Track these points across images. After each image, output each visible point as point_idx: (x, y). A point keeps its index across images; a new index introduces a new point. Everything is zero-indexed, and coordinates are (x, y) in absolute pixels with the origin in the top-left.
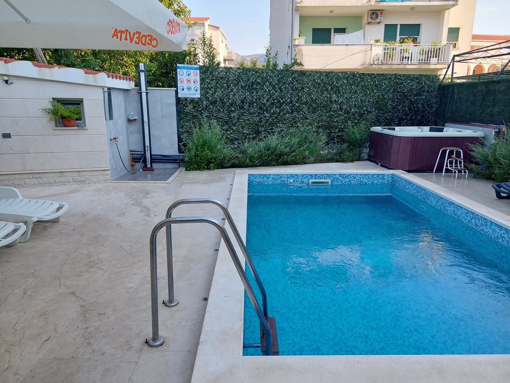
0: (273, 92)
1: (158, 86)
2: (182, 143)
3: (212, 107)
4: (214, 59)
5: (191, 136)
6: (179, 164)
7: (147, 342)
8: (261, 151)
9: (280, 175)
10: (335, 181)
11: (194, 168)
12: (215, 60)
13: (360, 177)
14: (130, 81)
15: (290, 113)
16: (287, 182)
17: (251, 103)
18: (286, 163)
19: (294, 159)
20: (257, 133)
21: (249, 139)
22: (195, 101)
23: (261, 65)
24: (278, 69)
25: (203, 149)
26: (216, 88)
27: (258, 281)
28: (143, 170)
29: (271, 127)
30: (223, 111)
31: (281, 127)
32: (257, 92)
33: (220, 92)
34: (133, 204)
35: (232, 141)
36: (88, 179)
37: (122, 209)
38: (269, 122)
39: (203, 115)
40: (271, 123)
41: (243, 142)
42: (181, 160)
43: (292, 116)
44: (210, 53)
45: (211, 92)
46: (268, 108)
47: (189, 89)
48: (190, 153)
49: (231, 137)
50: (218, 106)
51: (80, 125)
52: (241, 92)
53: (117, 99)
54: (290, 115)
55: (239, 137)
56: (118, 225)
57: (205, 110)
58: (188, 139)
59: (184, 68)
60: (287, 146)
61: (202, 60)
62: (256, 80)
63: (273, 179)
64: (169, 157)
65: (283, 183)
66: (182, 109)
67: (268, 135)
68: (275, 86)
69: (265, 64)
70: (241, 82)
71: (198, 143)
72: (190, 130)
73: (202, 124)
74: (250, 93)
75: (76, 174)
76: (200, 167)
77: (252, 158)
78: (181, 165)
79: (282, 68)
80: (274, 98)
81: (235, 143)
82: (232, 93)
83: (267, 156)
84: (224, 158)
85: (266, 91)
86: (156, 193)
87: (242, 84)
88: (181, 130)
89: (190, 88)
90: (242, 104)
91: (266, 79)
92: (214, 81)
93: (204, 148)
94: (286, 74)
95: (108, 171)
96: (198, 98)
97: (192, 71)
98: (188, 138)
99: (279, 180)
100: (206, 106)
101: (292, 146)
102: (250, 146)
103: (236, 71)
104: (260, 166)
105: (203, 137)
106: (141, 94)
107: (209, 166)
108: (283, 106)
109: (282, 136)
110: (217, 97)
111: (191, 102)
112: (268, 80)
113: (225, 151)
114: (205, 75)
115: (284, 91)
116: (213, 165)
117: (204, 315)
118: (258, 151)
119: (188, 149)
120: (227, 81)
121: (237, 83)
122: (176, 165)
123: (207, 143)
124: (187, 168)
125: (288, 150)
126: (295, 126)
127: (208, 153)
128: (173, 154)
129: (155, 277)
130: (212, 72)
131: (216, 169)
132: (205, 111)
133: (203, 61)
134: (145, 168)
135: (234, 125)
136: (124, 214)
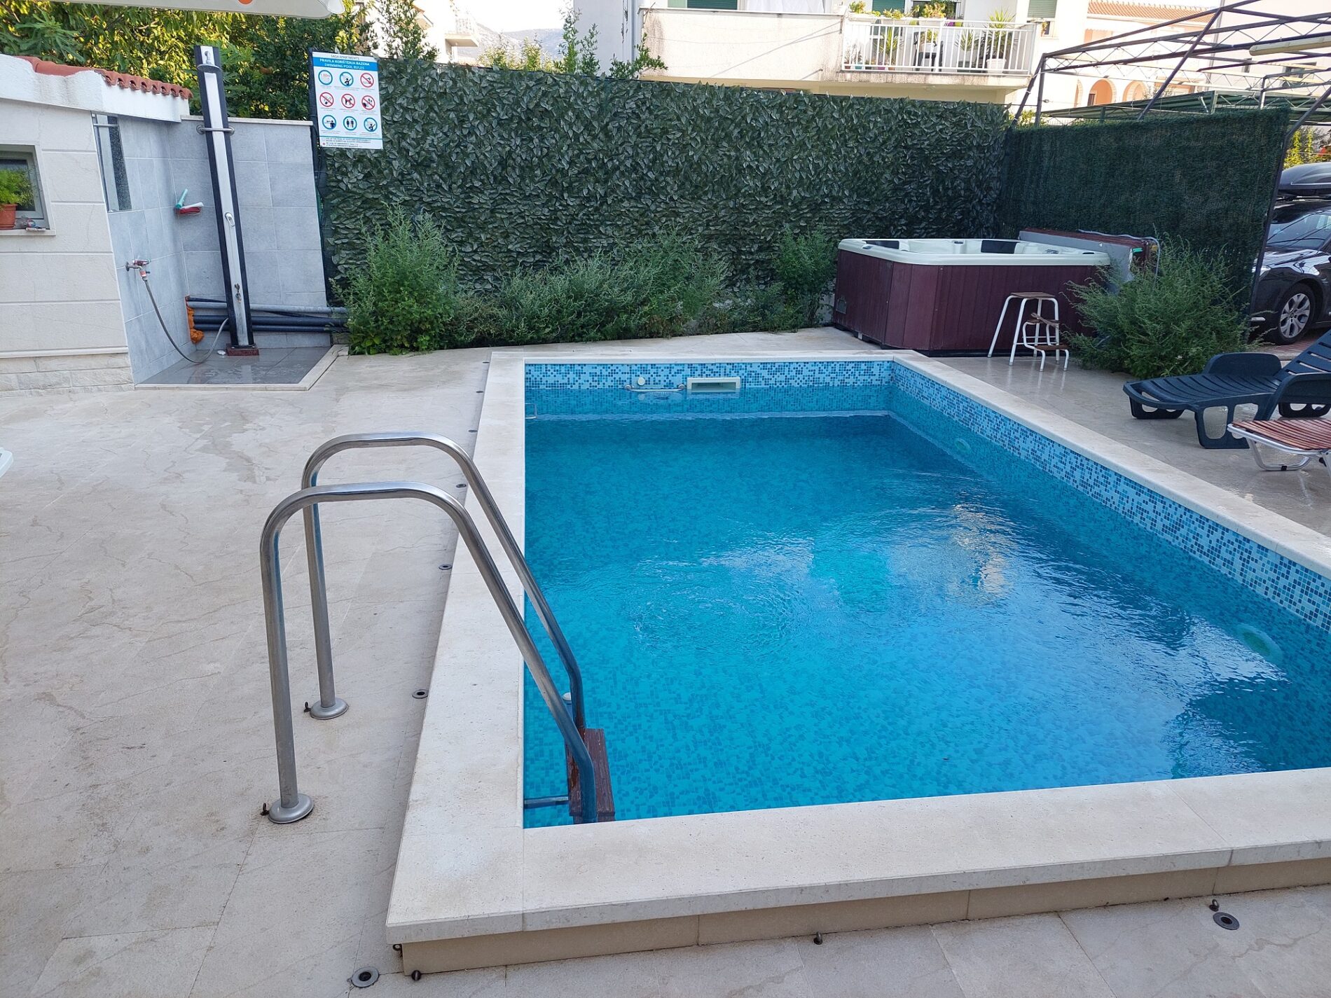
0: (585, 140)
1: (259, 114)
2: (338, 277)
3: (418, 177)
4: (420, 40)
5: (360, 257)
6: (331, 336)
7: (265, 813)
8: (557, 301)
9: (612, 365)
10: (750, 379)
11: (373, 346)
12: (422, 43)
13: (813, 368)
14: (175, 96)
15: (632, 198)
16: (630, 384)
17: (527, 169)
18: (624, 335)
19: (646, 323)
20: (545, 252)
21: (525, 267)
22: (370, 160)
23: (550, 59)
24: (598, 74)
25: (398, 295)
26: (428, 124)
27: (558, 642)
28: (228, 353)
29: (582, 236)
30: (450, 188)
31: (611, 237)
32: (542, 139)
33: (438, 136)
34: (205, 449)
35: (478, 272)
36: (66, 380)
37: (174, 462)
38: (577, 223)
39: (394, 199)
40: (584, 224)
41: (507, 275)
42: (337, 325)
43: (640, 206)
44: (408, 24)
45: (413, 135)
46: (575, 182)
47: (350, 124)
48: (360, 306)
49: (474, 260)
50: (436, 173)
51: (30, 223)
52: (499, 135)
53: (139, 149)
54: (633, 203)
55: (496, 261)
56: (164, 507)
57: (399, 186)
58: (353, 267)
59: (333, 63)
60: (628, 288)
61: (384, 43)
62: (537, 105)
63: (593, 375)
64: (300, 316)
65: (620, 386)
66: (333, 181)
67: (577, 258)
68: (591, 122)
69: (561, 59)
70: (498, 109)
71: (382, 278)
72: (358, 242)
73: (390, 225)
74: (522, 140)
75: (27, 366)
76: (391, 344)
77: (534, 318)
78: (335, 339)
79: (609, 74)
80: (590, 157)
81: (485, 277)
82: (473, 138)
83: (575, 315)
84: (456, 318)
85: (566, 136)
86: (268, 417)
87: (499, 114)
88: (331, 240)
89: (352, 122)
90: (503, 170)
91: (565, 102)
92: (421, 103)
93: (400, 292)
94: (620, 90)
95: (123, 357)
96: (377, 151)
97: (357, 74)
98: (352, 264)
99: (610, 379)
100: (402, 174)
101: (640, 287)
102: (528, 287)
103: (481, 78)
104: (556, 341)
105: (397, 260)
106: (209, 135)
107: (416, 341)
108: (615, 177)
109: (613, 259)
110: (431, 149)
111: (358, 161)
112: (570, 105)
113: (460, 300)
114: (394, 85)
115: (616, 138)
116: (428, 338)
117: (418, 734)
118: (550, 301)
119: (355, 294)
120: (457, 104)
121: (485, 112)
122: (322, 340)
123: (406, 278)
124: (353, 348)
125: (629, 298)
126: (646, 234)
127: (411, 307)
128: (312, 308)
129: (280, 644)
130: (414, 78)
131: (435, 349)
132: (397, 188)
133: (388, 45)
134: (233, 347)
135: (482, 228)
136: (179, 476)
